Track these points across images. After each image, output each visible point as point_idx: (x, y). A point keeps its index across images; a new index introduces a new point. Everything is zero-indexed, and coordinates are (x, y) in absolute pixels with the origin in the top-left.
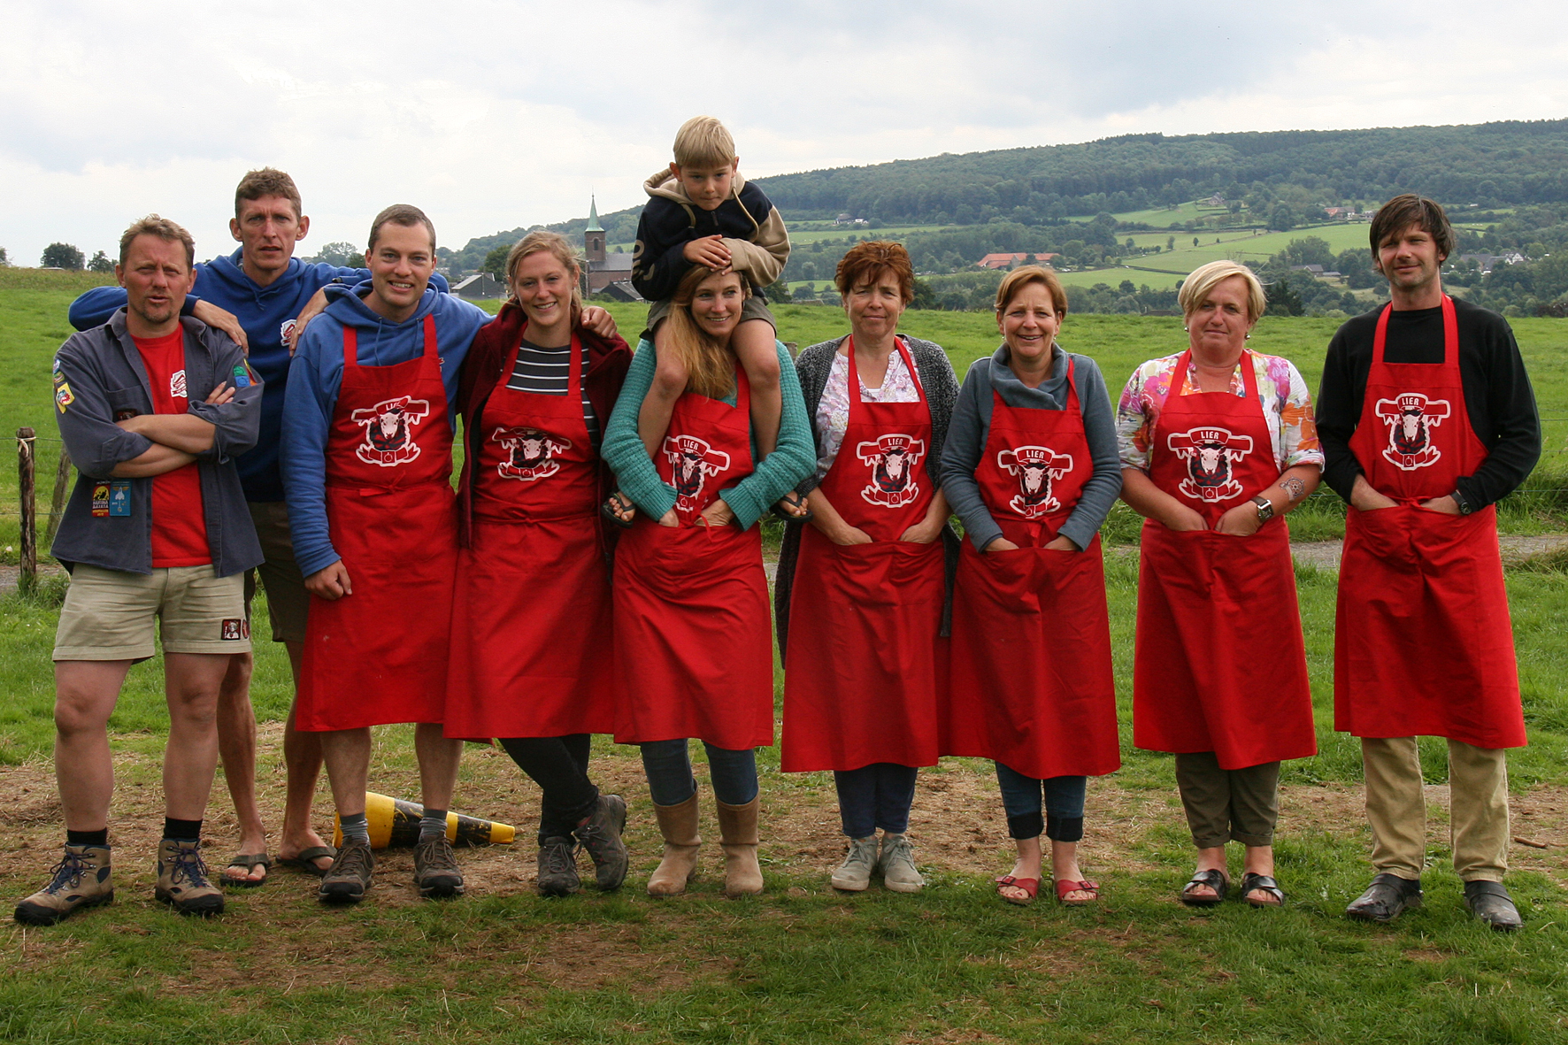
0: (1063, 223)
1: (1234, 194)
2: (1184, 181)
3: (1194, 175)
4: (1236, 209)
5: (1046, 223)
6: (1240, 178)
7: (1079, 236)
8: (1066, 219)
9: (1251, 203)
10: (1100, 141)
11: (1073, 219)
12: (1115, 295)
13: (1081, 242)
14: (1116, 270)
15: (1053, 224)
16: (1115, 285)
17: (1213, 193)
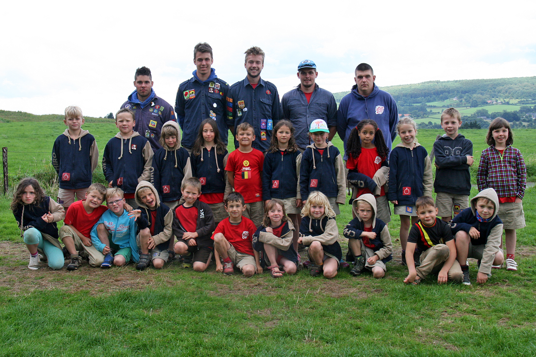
0: (412, 105)
1: (461, 97)
2: (447, 94)
3: (449, 92)
4: (461, 101)
5: (407, 106)
6: (462, 92)
7: (417, 109)
8: (413, 104)
9: (466, 100)
10: (422, 83)
11: (415, 105)
12: (427, 125)
13: (417, 111)
14: (427, 119)
15: (409, 106)
16: (427, 123)
17: (455, 97)
